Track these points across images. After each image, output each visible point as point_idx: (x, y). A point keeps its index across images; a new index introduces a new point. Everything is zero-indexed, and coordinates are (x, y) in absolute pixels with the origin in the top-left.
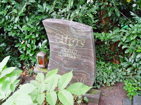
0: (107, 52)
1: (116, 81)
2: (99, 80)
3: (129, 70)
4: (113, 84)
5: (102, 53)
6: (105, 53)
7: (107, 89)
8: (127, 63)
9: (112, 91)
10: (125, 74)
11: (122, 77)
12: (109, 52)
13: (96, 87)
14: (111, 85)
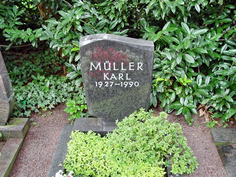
0: (53, 60)
1: (57, 101)
2: (30, 104)
3: (77, 83)
4: (51, 106)
5: (47, 64)
6: (52, 63)
7: (43, 115)
8: (74, 72)
9: (50, 118)
10: (72, 89)
11: (66, 94)
12: (56, 61)
13: (24, 115)
14: (48, 109)
